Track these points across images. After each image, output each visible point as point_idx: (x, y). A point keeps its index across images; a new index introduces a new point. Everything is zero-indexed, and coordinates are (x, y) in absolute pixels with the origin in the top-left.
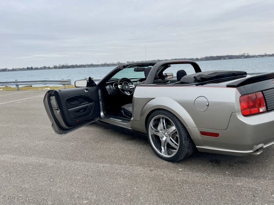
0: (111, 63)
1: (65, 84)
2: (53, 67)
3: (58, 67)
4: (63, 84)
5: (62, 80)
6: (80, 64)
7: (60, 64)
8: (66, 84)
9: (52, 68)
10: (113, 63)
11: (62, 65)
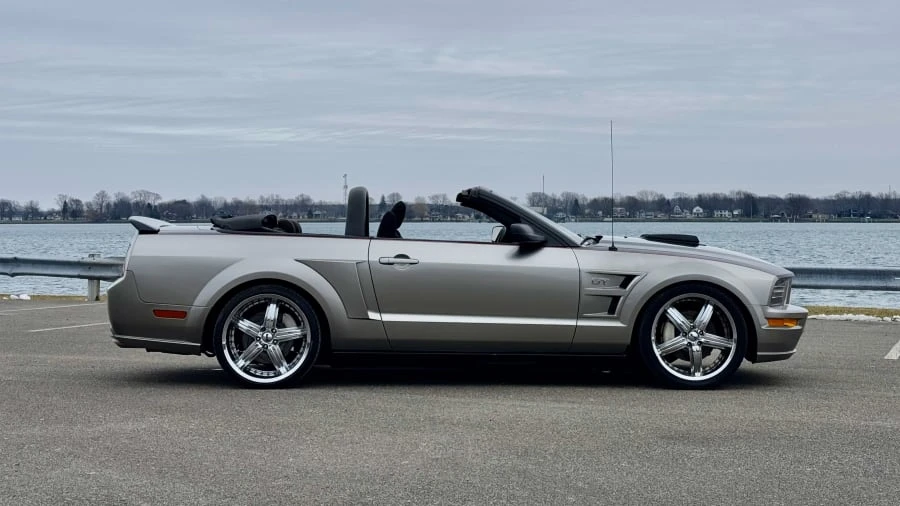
0: (428, 201)
1: (99, 279)
2: (58, 208)
3: (91, 211)
4: (90, 278)
5: (91, 260)
6: (229, 200)
7: (102, 195)
8: (105, 279)
9: (51, 213)
10: (440, 202)
11: (113, 199)
